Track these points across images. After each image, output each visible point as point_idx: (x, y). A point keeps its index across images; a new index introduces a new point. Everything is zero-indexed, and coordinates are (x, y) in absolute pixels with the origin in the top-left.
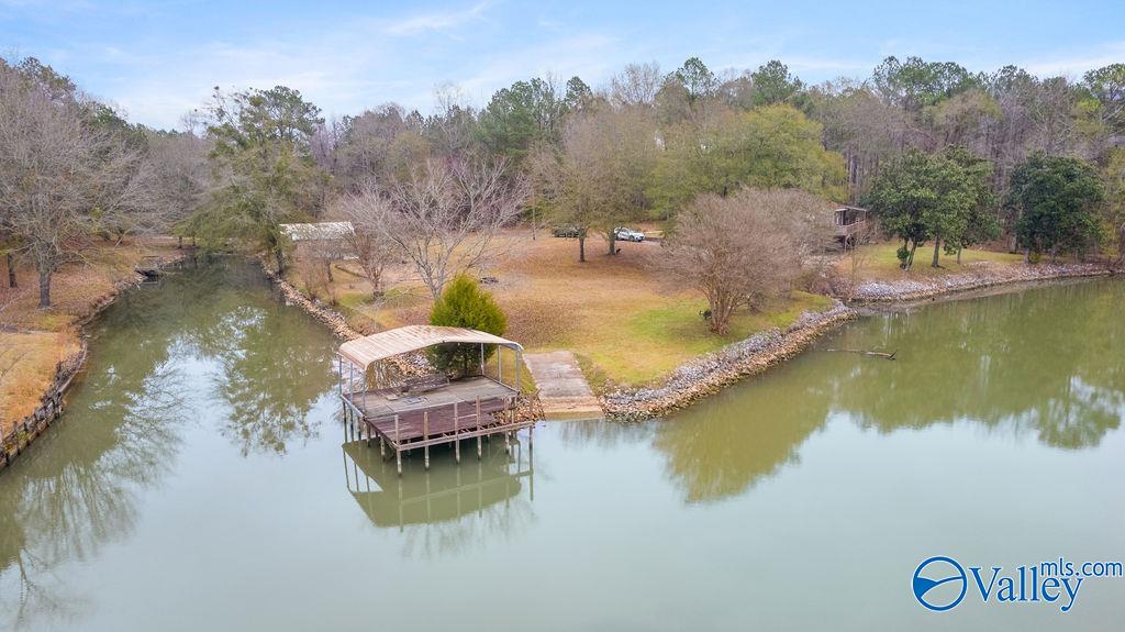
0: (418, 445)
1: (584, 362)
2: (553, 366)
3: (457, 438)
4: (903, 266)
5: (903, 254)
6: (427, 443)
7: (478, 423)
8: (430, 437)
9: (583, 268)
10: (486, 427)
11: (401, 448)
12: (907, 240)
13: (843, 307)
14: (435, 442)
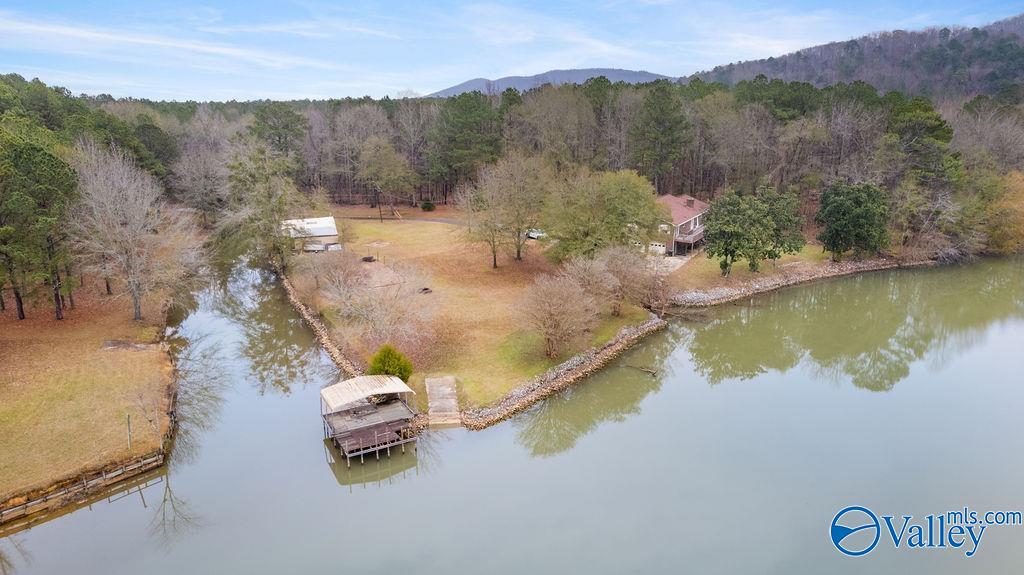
0: (358, 453)
1: (459, 385)
2: (441, 389)
3: (377, 448)
4: (724, 274)
5: (724, 266)
6: (362, 452)
7: (387, 440)
8: (364, 449)
9: (493, 274)
10: (392, 442)
11: (349, 456)
12: (726, 255)
13: (658, 320)
14: (366, 451)
